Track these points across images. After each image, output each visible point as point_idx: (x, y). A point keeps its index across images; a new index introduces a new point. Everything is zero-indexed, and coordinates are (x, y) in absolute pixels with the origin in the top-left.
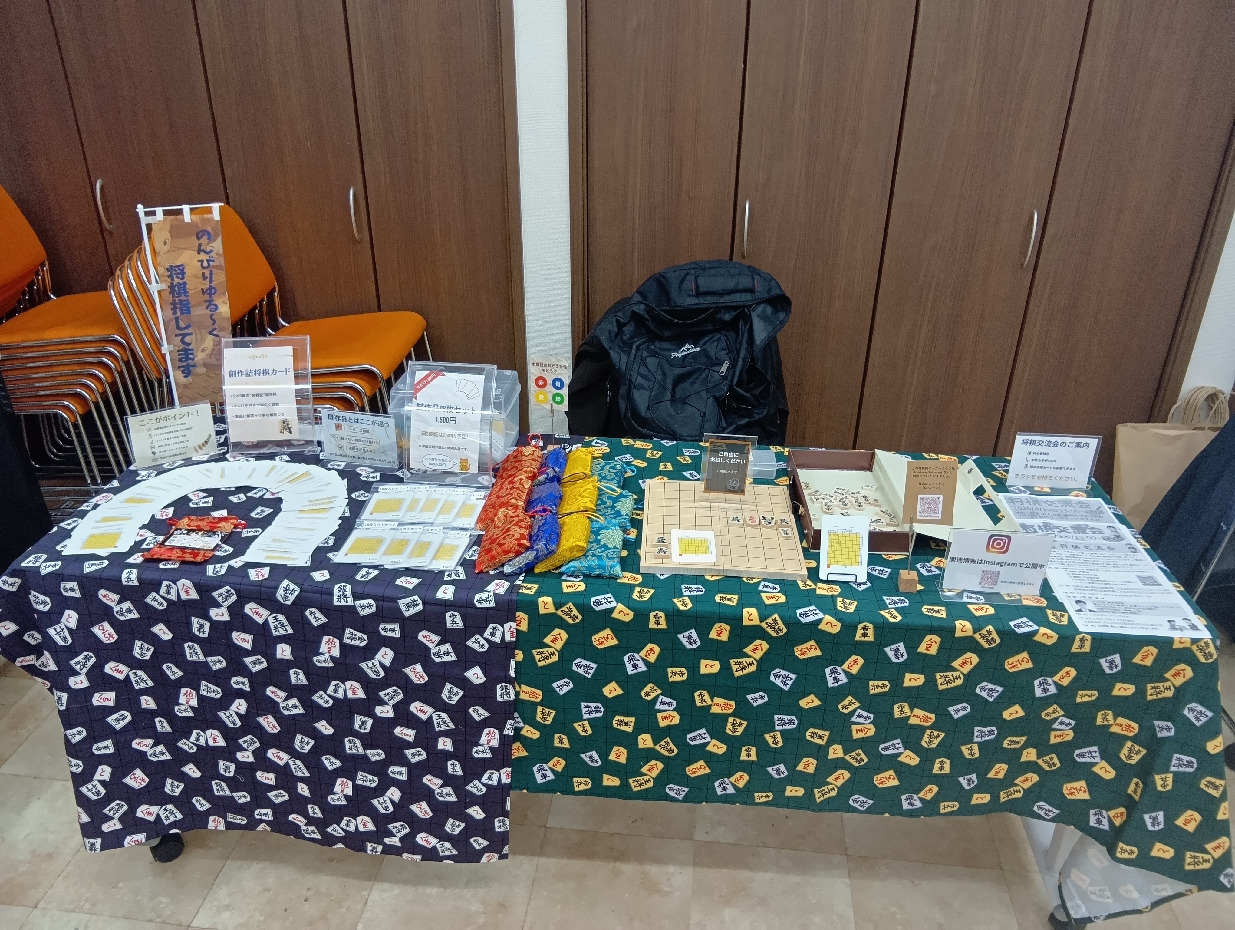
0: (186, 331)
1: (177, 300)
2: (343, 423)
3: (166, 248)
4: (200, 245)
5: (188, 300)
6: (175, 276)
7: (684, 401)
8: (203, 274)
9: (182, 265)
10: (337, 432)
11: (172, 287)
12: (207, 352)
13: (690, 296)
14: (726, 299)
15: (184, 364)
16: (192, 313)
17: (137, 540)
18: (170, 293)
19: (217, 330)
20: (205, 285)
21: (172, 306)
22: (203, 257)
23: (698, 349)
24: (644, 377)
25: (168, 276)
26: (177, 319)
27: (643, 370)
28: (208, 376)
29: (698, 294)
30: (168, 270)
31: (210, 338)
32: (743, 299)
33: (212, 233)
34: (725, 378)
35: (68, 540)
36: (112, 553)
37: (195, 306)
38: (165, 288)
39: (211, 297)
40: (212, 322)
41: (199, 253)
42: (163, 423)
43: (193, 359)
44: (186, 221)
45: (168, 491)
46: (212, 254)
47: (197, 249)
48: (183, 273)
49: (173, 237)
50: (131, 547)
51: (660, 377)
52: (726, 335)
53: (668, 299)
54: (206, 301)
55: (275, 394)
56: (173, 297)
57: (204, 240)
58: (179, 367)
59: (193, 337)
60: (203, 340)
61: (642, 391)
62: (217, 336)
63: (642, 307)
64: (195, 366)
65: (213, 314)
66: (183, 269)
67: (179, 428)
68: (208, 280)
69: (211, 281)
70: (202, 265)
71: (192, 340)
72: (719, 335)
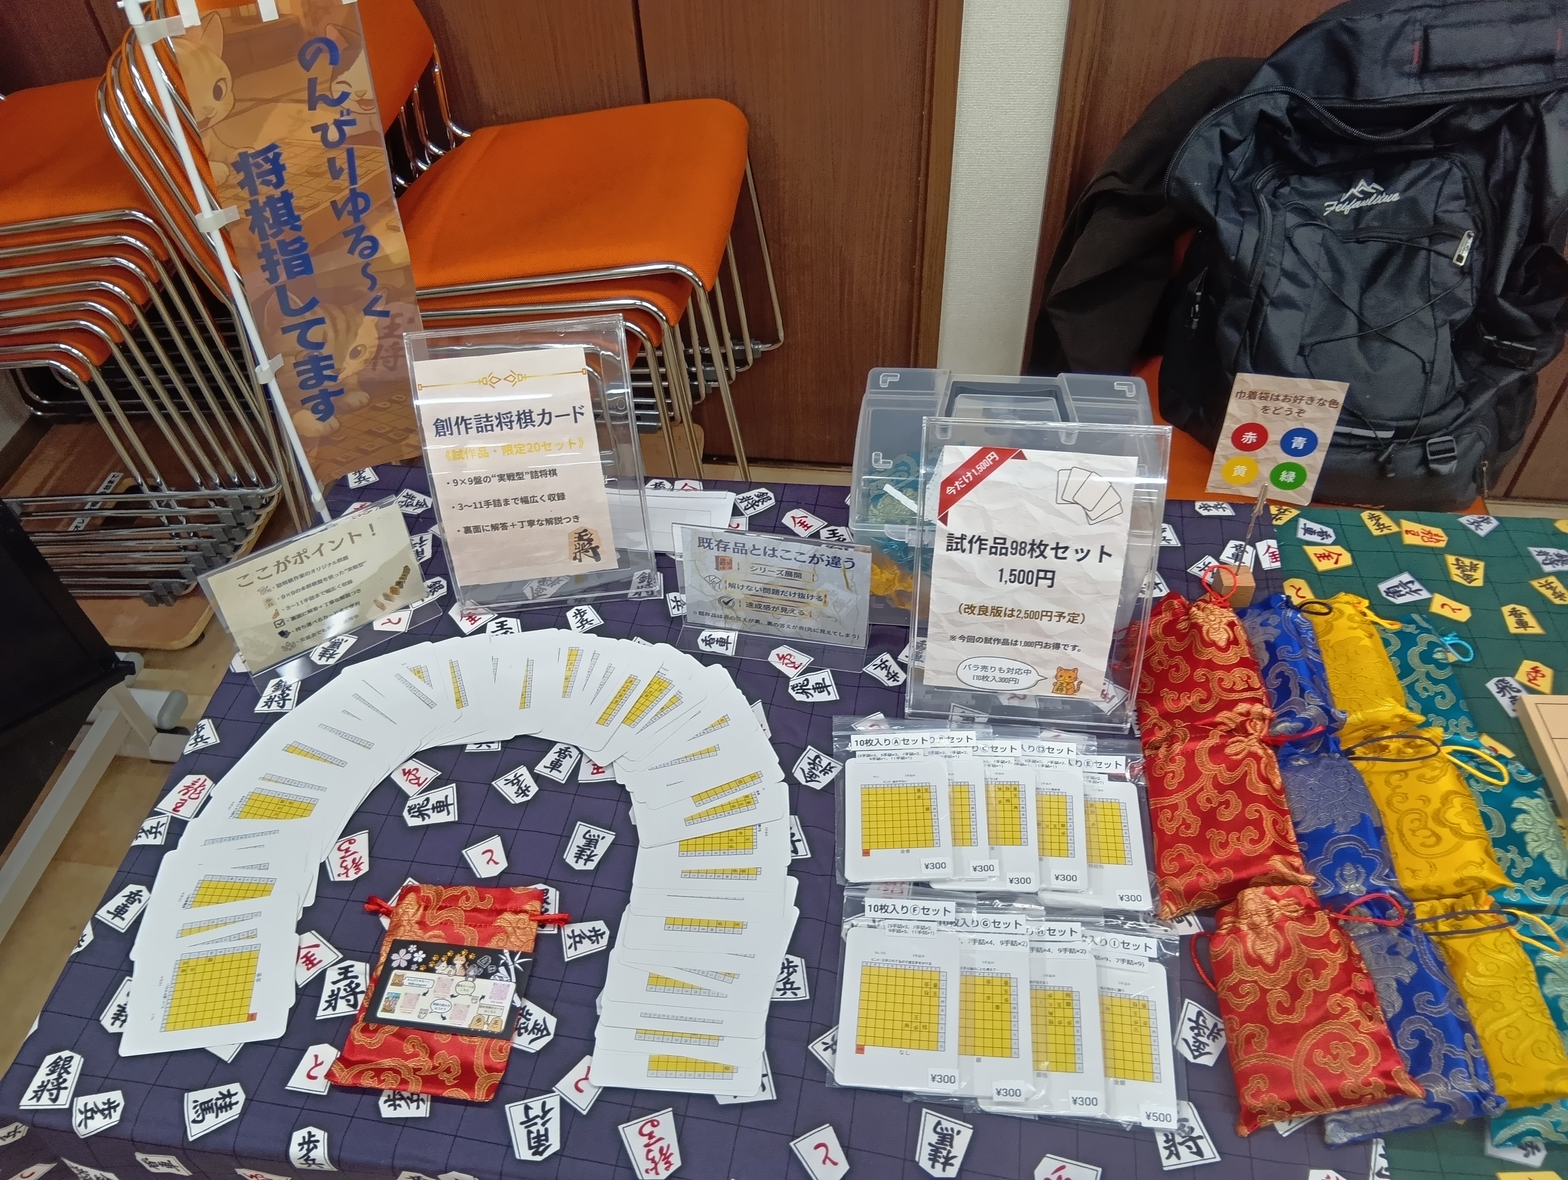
0: (308, 316)
1: (273, 243)
2: (737, 558)
3: (221, 108)
4: (312, 83)
5: (299, 239)
6: (258, 182)
7: (1384, 336)
8: (331, 161)
9: (272, 147)
10: (720, 574)
11: (254, 210)
12: (366, 355)
13: (1403, 74)
14: (1487, 80)
15: (315, 391)
16: (316, 271)
17: (301, 983)
18: (252, 229)
19: (382, 301)
20: (339, 190)
21: (263, 262)
22: (326, 115)
23: (1395, 197)
24: (1292, 277)
25: (241, 185)
26: (281, 291)
27: (1289, 261)
28: (375, 408)
29: (1426, 69)
30: (237, 166)
31: (370, 320)
32: (1527, 79)
33: (341, 45)
34: (1464, 272)
35: (127, 986)
36: (248, 1047)
37: (320, 250)
38: (237, 217)
39: (357, 219)
40: (369, 282)
41: (312, 107)
42: (294, 570)
43: (333, 378)
44: (265, 18)
45: (341, 764)
46: (346, 104)
47: (305, 95)
48: (278, 169)
49: (236, 73)
50: (292, 1011)
51: (1326, 276)
52: (1464, 165)
53: (1351, 83)
54: (346, 234)
55: (553, 472)
56: (263, 236)
57: (322, 67)
58: (304, 402)
59: (327, 327)
60: (351, 330)
61: (1287, 313)
62: (385, 314)
63: (1283, 101)
64: (340, 392)
65: (367, 265)
66: (278, 156)
67: (334, 570)
68: (345, 176)
69: (353, 179)
70: (324, 139)
71: (325, 335)
72: (1446, 166)
